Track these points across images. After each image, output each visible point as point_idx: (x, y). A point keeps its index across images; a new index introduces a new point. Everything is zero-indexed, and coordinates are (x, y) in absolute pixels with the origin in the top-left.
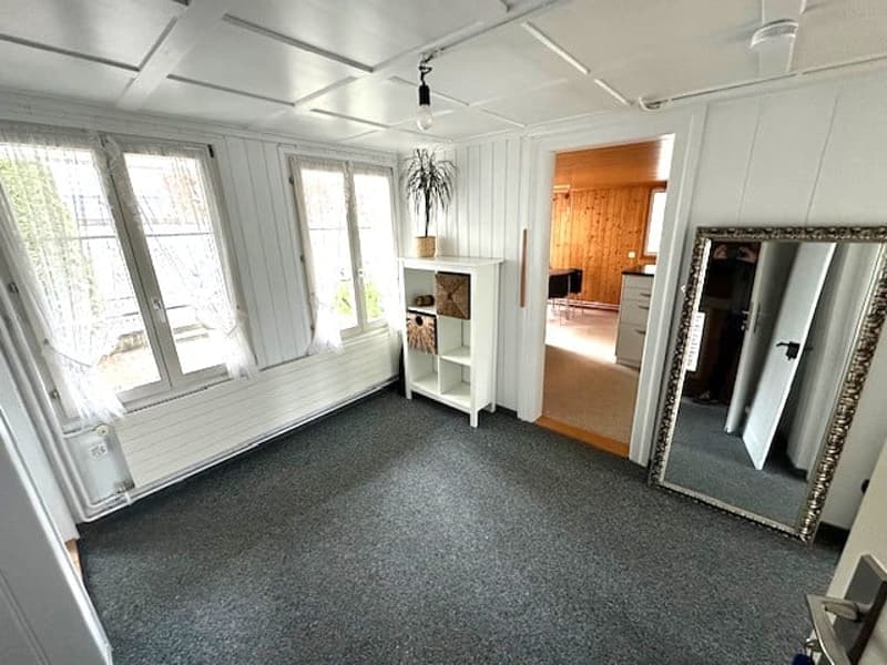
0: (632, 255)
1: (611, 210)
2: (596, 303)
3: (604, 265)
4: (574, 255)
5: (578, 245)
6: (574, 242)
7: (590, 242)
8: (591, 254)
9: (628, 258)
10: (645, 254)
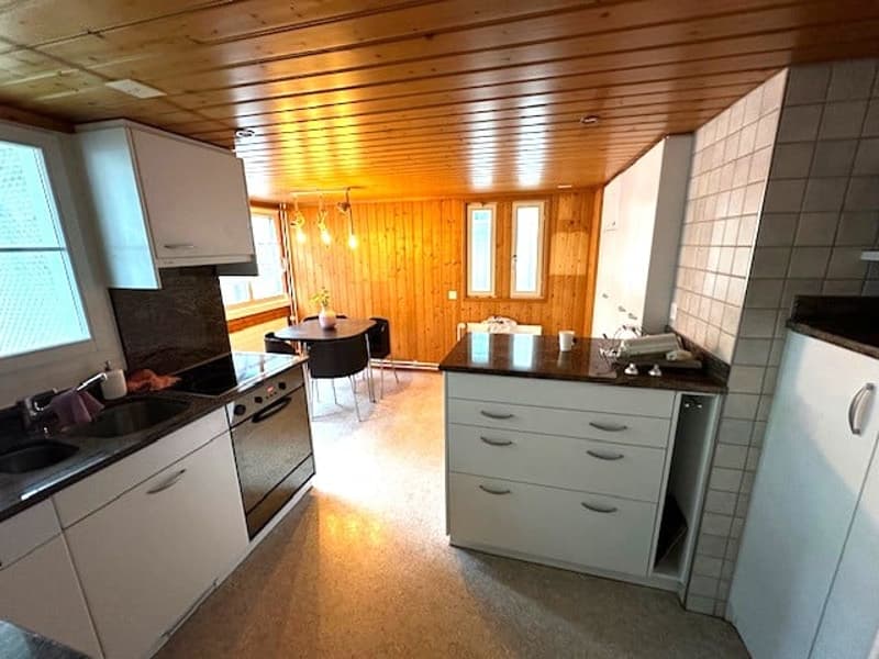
0: (453, 295)
1: (418, 234)
2: (415, 363)
3: (419, 310)
4: (376, 298)
5: (380, 283)
6: (375, 278)
7: (396, 276)
8: (400, 296)
9: (448, 300)
10: (469, 294)
